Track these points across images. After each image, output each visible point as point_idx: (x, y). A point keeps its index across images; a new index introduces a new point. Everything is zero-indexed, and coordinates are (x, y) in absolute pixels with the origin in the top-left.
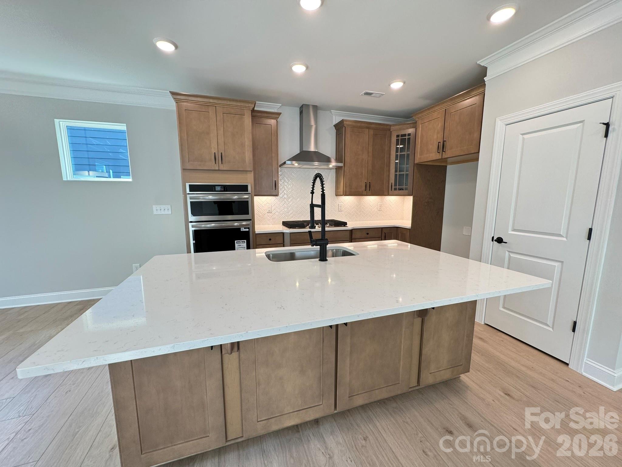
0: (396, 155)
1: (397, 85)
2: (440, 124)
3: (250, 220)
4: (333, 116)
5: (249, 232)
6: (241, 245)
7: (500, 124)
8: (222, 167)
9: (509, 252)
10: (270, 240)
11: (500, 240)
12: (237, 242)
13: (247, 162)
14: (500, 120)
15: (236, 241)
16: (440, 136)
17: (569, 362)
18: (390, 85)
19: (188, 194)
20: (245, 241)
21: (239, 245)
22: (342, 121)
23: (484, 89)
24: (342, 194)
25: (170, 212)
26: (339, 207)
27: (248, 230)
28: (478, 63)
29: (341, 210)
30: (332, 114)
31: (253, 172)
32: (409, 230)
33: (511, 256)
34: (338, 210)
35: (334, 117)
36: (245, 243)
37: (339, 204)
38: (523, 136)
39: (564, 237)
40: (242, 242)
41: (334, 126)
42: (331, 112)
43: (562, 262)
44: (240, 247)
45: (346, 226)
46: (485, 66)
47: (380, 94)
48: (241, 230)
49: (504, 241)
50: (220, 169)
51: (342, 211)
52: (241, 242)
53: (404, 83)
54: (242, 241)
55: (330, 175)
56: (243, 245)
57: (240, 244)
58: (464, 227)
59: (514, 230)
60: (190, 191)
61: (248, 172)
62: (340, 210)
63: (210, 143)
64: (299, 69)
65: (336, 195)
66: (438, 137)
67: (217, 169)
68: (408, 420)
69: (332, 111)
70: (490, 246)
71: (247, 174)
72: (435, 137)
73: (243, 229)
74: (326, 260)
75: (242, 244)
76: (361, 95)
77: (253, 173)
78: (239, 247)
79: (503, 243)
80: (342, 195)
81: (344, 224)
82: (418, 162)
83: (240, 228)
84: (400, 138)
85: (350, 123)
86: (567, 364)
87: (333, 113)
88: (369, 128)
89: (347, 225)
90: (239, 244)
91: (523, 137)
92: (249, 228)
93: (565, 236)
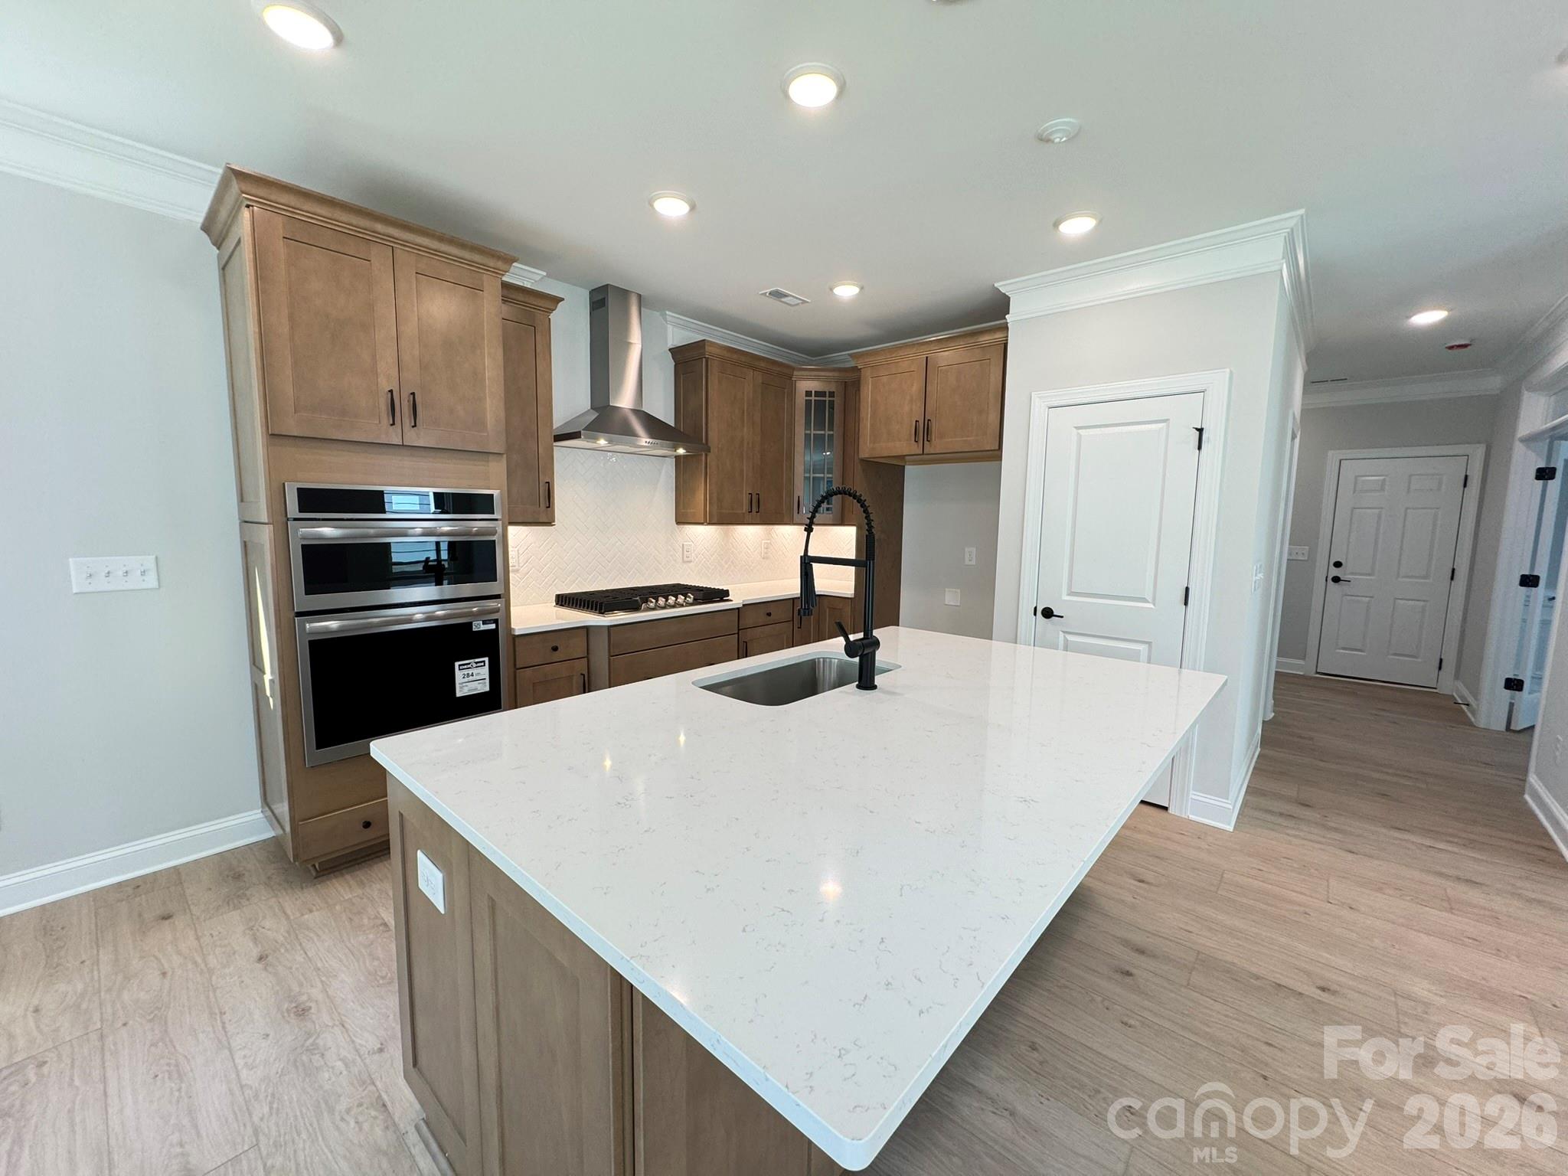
0: (806, 434)
1: (847, 291)
2: (915, 384)
3: (498, 597)
4: (669, 326)
5: (495, 631)
6: (472, 675)
7: (1039, 406)
8: (413, 438)
9: (1064, 632)
10: (555, 649)
11: (1048, 613)
12: (460, 665)
13: (489, 426)
14: (1039, 397)
15: (457, 664)
16: (918, 407)
17: (1169, 805)
18: (831, 289)
19: (295, 519)
20: (484, 662)
21: (468, 674)
22: (701, 344)
23: (1005, 335)
24: (702, 522)
25: (151, 581)
26: (683, 550)
27: (493, 626)
28: (996, 285)
29: (689, 559)
30: (666, 321)
31: (505, 456)
32: (850, 601)
33: (1069, 639)
34: (681, 561)
35: (670, 328)
36: (484, 665)
37: (685, 543)
38: (1080, 431)
39: (1149, 602)
40: (476, 663)
41: (670, 350)
42: (664, 316)
43: (1149, 643)
44: (471, 678)
45: (728, 600)
46: (1007, 294)
47: (800, 299)
48: (475, 629)
49: (1055, 614)
50: (405, 444)
51: (690, 562)
52: (475, 665)
53: (862, 288)
54: (477, 660)
55: (663, 472)
56: (478, 674)
57: (470, 672)
58: (947, 589)
59: (1071, 593)
60: (301, 511)
61: (491, 457)
62: (685, 559)
63: (374, 357)
64: (672, 208)
65: (678, 523)
66: (911, 410)
67: (397, 441)
68: (1063, 981)
69: (667, 312)
70: (1029, 622)
71: (488, 461)
72: (907, 408)
73: (479, 626)
74: (874, 687)
75: (475, 671)
76: (762, 294)
77: (505, 462)
78: (466, 680)
79: (1053, 618)
80: (702, 524)
81: (722, 595)
82: (867, 456)
83: (470, 624)
84: (813, 398)
85: (717, 351)
86: (1166, 809)
87: (669, 318)
88: (754, 368)
89: (728, 596)
90: (466, 672)
91: (1078, 433)
92: (496, 621)
93: (1150, 600)
